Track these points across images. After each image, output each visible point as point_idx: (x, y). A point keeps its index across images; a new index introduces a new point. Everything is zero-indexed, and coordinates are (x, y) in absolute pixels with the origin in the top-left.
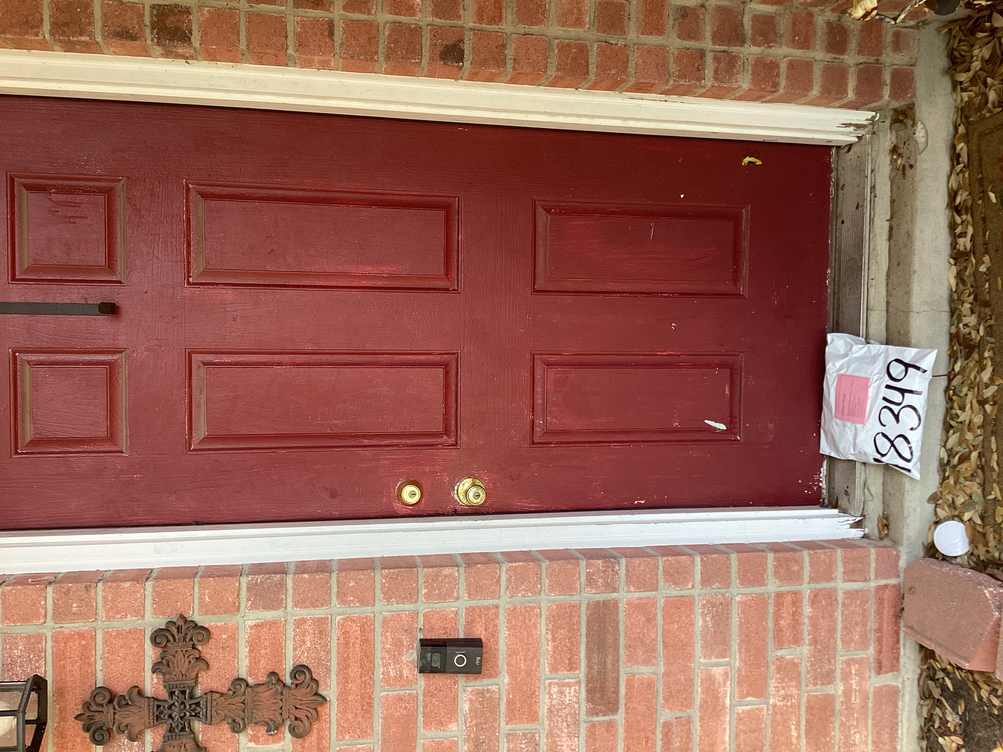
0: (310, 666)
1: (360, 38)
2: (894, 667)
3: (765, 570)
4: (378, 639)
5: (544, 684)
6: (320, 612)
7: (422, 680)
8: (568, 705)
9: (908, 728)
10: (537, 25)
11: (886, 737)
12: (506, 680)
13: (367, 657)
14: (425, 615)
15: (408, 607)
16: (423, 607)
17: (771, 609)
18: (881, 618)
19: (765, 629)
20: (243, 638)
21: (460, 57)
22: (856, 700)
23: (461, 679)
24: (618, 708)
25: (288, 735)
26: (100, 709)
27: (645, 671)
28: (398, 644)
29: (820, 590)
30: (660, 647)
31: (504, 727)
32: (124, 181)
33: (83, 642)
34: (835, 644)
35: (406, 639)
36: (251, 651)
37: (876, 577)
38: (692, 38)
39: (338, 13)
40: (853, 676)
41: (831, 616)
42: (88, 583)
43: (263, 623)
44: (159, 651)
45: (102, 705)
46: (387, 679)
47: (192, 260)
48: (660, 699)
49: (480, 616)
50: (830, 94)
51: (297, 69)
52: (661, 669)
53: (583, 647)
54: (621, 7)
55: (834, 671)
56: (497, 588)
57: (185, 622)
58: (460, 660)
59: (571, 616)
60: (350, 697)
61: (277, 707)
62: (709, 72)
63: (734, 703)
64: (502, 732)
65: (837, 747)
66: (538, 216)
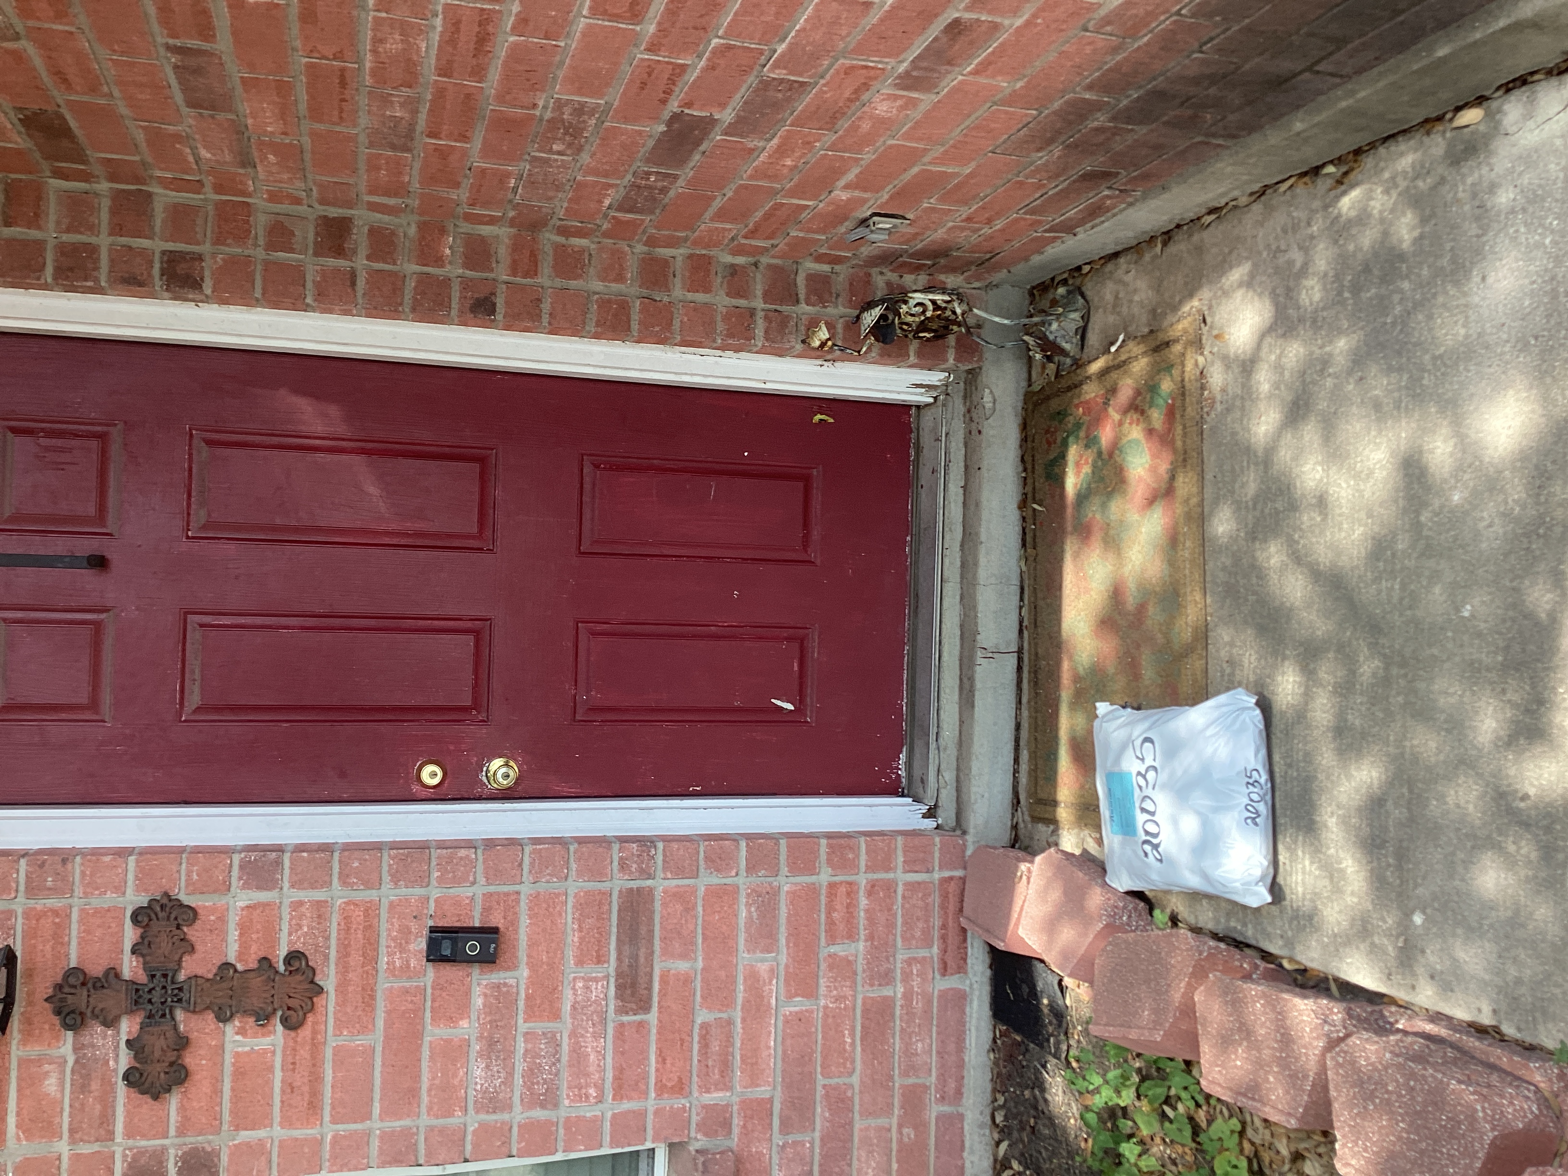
0: (307, 953)
1: (384, 289)
2: (961, 968)
3: (817, 857)
4: (384, 926)
5: (568, 978)
6: (319, 895)
7: (431, 972)
8: (595, 1002)
10: (575, 279)
11: (952, 1047)
12: (526, 973)
13: (370, 944)
14: (436, 901)
15: (418, 891)
16: (435, 893)
17: (823, 899)
18: (946, 913)
19: (816, 922)
20: (233, 920)
21: (492, 310)
22: (918, 1004)
23: (476, 970)
24: (650, 1007)
25: (280, 1028)
26: (73, 991)
27: (682, 966)
28: (405, 932)
29: (877, 881)
30: (699, 939)
31: (523, 1026)
32: (120, 426)
33: (57, 920)
34: (895, 940)
35: (414, 926)
36: (241, 935)
37: (941, 868)
38: (742, 297)
39: (361, 263)
40: (915, 977)
41: (890, 910)
42: (65, 856)
43: (255, 905)
44: (139, 931)
45: (75, 987)
46: (391, 970)
47: (192, 512)
48: (698, 998)
49: (498, 903)
50: (889, 356)
51: (317, 314)
52: (700, 964)
53: (614, 939)
54: (665, 264)
55: (893, 971)
56: (518, 873)
57: (170, 900)
58: (472, 947)
59: (600, 904)
60: (351, 989)
61: (268, 995)
62: (759, 332)
63: (780, 1003)
64: (519, 1030)
65: (897, 1057)
66: (585, 471)
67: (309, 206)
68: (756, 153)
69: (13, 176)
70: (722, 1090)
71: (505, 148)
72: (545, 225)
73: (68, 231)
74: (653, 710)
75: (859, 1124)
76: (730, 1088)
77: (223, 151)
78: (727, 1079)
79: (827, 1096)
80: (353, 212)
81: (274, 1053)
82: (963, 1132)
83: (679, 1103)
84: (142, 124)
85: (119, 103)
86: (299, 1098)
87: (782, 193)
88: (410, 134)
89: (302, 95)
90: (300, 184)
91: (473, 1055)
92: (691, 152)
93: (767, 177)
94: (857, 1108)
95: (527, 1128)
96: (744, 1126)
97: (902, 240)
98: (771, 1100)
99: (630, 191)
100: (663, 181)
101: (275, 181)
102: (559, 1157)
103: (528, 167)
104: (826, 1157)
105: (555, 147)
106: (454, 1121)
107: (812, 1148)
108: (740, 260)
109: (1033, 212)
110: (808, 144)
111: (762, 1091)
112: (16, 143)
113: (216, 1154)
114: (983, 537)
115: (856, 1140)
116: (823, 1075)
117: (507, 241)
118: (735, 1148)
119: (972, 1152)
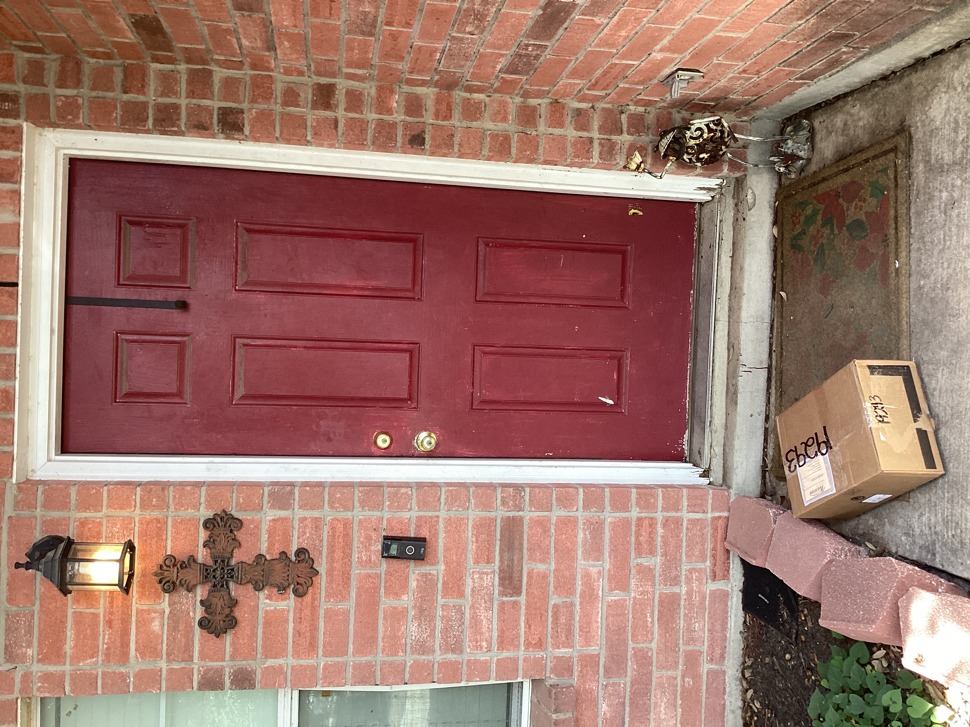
0: (309, 550)
1: (355, 130)
2: (726, 576)
3: (629, 501)
4: (356, 534)
5: (469, 572)
6: (316, 514)
7: (384, 564)
8: (486, 587)
9: (735, 622)
10: (476, 121)
11: (718, 627)
12: (443, 567)
13: (347, 545)
14: (388, 520)
15: (377, 514)
16: (387, 515)
17: (633, 528)
18: (716, 540)
19: (629, 542)
20: (264, 527)
21: (422, 142)
22: (696, 599)
23: (412, 563)
24: (521, 592)
25: (292, 596)
26: (168, 569)
27: (541, 567)
28: (369, 538)
29: (670, 517)
30: (552, 551)
31: (441, 601)
32: (194, 220)
33: (159, 525)
34: (681, 556)
35: (374, 535)
36: (269, 537)
37: (712, 511)
38: (584, 130)
39: (341, 113)
40: (694, 581)
41: (678, 536)
42: (163, 486)
43: (278, 519)
44: (208, 533)
45: (170, 566)
46: (360, 562)
47: (238, 274)
48: (552, 588)
49: (426, 523)
50: (683, 170)
51: (313, 148)
52: (553, 567)
53: (498, 548)
54: (534, 109)
55: (680, 576)
56: (438, 504)
57: (226, 515)
58: (410, 550)
59: (489, 526)
60: (335, 573)
61: (285, 575)
62: (596, 153)
63: (605, 594)
64: (438, 603)
65: (681, 631)
66: (479, 248)
67: (309, 77)
68: (602, 27)
69: (129, 61)
70: (567, 648)
71: (435, 31)
72: (457, 85)
73: (162, 96)
74: (522, 403)
75: (656, 674)
76: (572, 647)
77: (256, 40)
78: (570, 641)
79: (635, 655)
80: (336, 80)
81: (289, 611)
82: (725, 682)
83: (539, 654)
84: (206, 23)
85: (193, 9)
86: (304, 640)
87: (617, 56)
88: (374, 25)
90: (303, 62)
91: (410, 618)
92: (557, 29)
93: (607, 45)
94: (654, 664)
95: (443, 665)
96: (581, 671)
97: (697, 87)
98: (598, 655)
99: (514, 59)
100: (537, 50)
101: (288, 60)
102: (463, 684)
103: (449, 44)
104: (633, 693)
105: (468, 29)
106: (399, 659)
107: (625, 688)
108: (584, 105)
109: (790, 65)
110: (638, 20)
111: (593, 649)
112: (130, 39)
113: (254, 672)
114: (745, 290)
115: (654, 683)
116: (632, 641)
117: (432, 97)
118: (575, 685)
119: (730, 695)
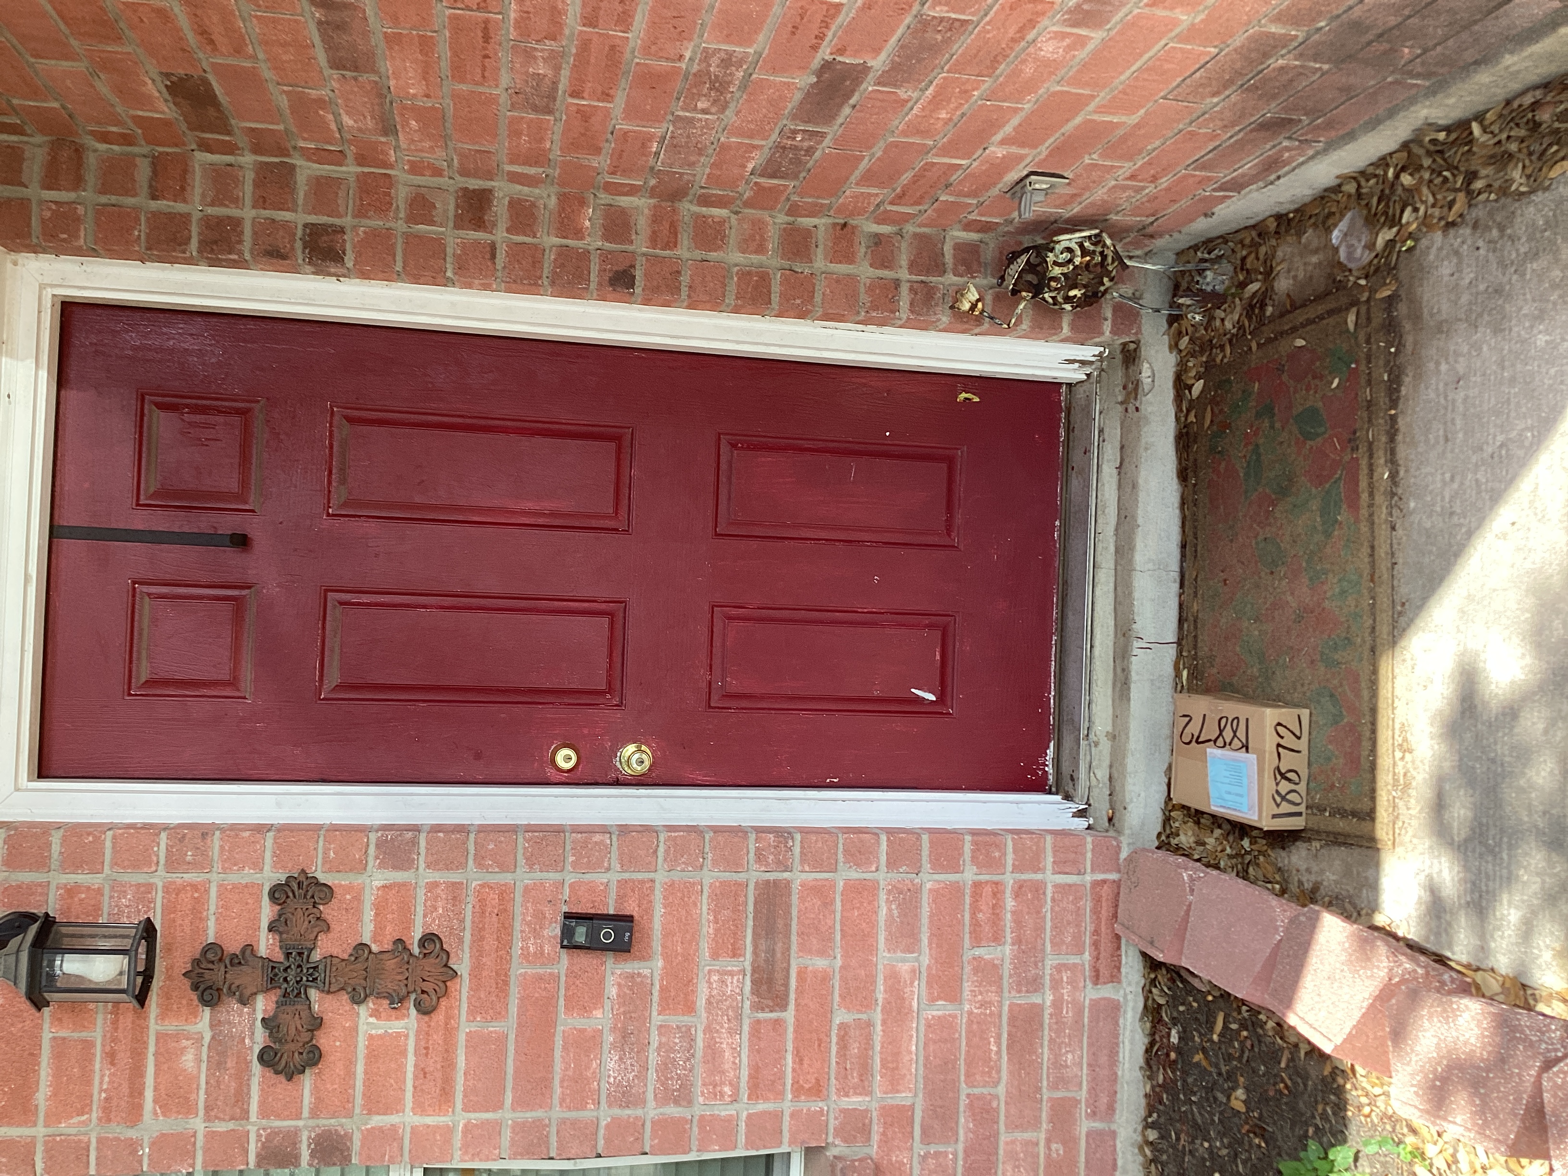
0: (441, 936)
1: (523, 262)
2: (1115, 977)
3: (961, 854)
4: (518, 910)
5: (703, 970)
6: (454, 877)
7: (565, 959)
8: (730, 996)
9: (1132, 1052)
10: (715, 251)
11: (1103, 1059)
12: (660, 964)
13: (505, 928)
14: (571, 885)
15: (553, 876)
16: (570, 878)
17: (968, 900)
18: (1099, 918)
19: (960, 922)
20: (369, 899)
21: (631, 283)
22: (1068, 1014)
23: (610, 958)
24: (787, 1004)
25: (413, 1011)
26: (210, 966)
27: (820, 963)
28: (539, 916)
29: (1025, 881)
30: (838, 936)
31: (657, 1019)
32: (263, 402)
33: (196, 895)
34: (1044, 945)
35: (548, 912)
36: (376, 915)
37: (1093, 871)
38: (886, 268)
39: (501, 235)
40: (1065, 985)
41: (1038, 912)
42: (204, 831)
43: (391, 885)
44: (276, 908)
45: (213, 962)
46: (525, 955)
47: (333, 490)
48: (836, 997)
49: (633, 891)
50: (1041, 329)
51: (456, 290)
52: (839, 962)
53: (750, 932)
54: (807, 234)
55: (1043, 977)
56: (653, 860)
57: (307, 878)
58: (607, 935)
59: (736, 896)
60: (485, 973)
61: (402, 978)
62: (904, 304)
63: (922, 1006)
64: (653, 1022)
65: (1045, 1068)
66: (722, 450)
67: (450, 178)
68: (909, 105)
69: (161, 149)
70: (860, 1094)
71: (648, 107)
72: (686, 194)
73: (212, 204)
74: (792, 698)
75: (1004, 1137)
76: (870, 1093)
77: (365, 117)
78: (866, 1083)
79: (971, 1106)
80: (493, 183)
81: (407, 1036)
82: (1115, 1150)
83: (816, 1106)
84: (285, 88)
85: (263, 66)
86: (432, 1084)
87: (934, 151)
88: (552, 96)
89: (444, 50)
90: (441, 153)
91: (606, 1047)
92: (840, 106)
93: (919, 132)
94: (1002, 1119)
95: (660, 1124)
96: (884, 1134)
97: (1058, 202)
98: (912, 1107)
99: (774, 153)
100: (810, 140)
101: (417, 150)
102: (692, 1157)
103: (671, 129)
104: (969, 1169)
105: (700, 105)
106: (587, 1114)
107: (955, 1160)
108: (885, 229)
109: (1203, 167)
110: (966, 94)
111: (903, 1098)
112: (163, 112)
113: (348, 1137)
114: (1140, 521)
115: (1001, 1152)
116: (966, 1084)
117: (646, 211)
118: (874, 1156)
119: (1124, 1172)
